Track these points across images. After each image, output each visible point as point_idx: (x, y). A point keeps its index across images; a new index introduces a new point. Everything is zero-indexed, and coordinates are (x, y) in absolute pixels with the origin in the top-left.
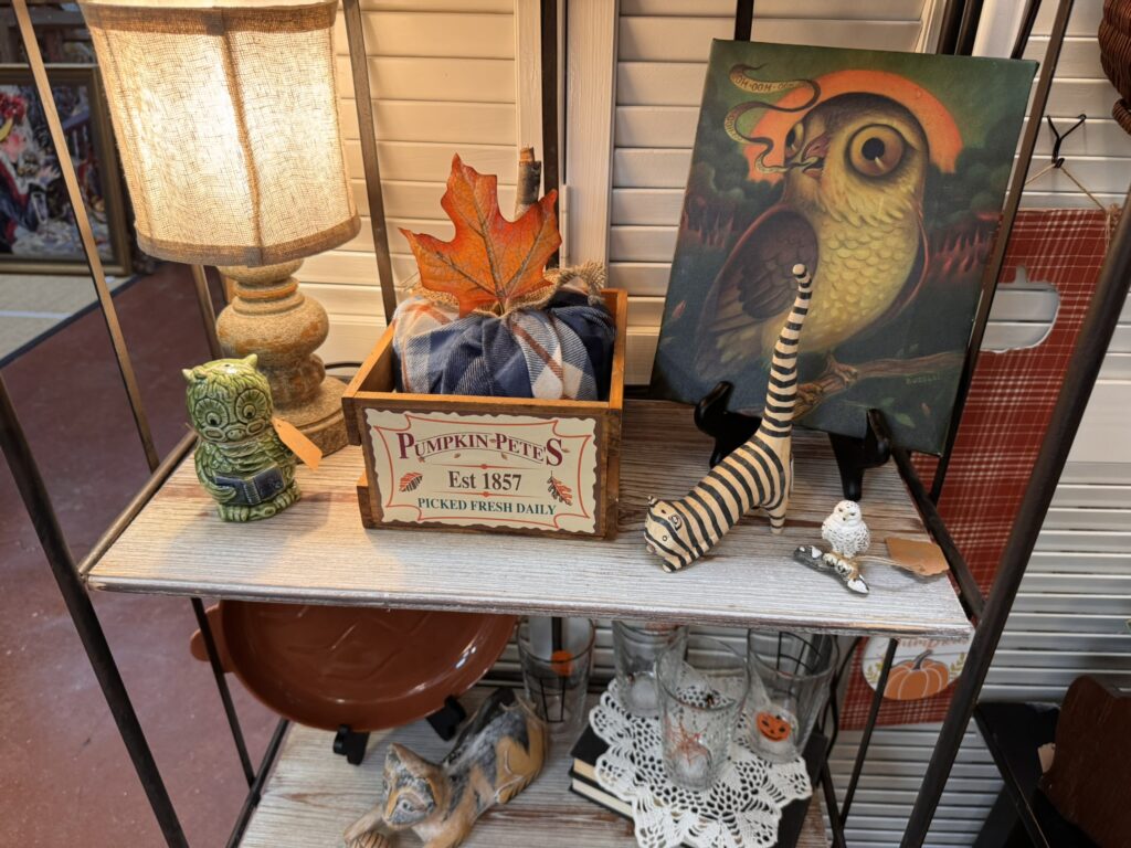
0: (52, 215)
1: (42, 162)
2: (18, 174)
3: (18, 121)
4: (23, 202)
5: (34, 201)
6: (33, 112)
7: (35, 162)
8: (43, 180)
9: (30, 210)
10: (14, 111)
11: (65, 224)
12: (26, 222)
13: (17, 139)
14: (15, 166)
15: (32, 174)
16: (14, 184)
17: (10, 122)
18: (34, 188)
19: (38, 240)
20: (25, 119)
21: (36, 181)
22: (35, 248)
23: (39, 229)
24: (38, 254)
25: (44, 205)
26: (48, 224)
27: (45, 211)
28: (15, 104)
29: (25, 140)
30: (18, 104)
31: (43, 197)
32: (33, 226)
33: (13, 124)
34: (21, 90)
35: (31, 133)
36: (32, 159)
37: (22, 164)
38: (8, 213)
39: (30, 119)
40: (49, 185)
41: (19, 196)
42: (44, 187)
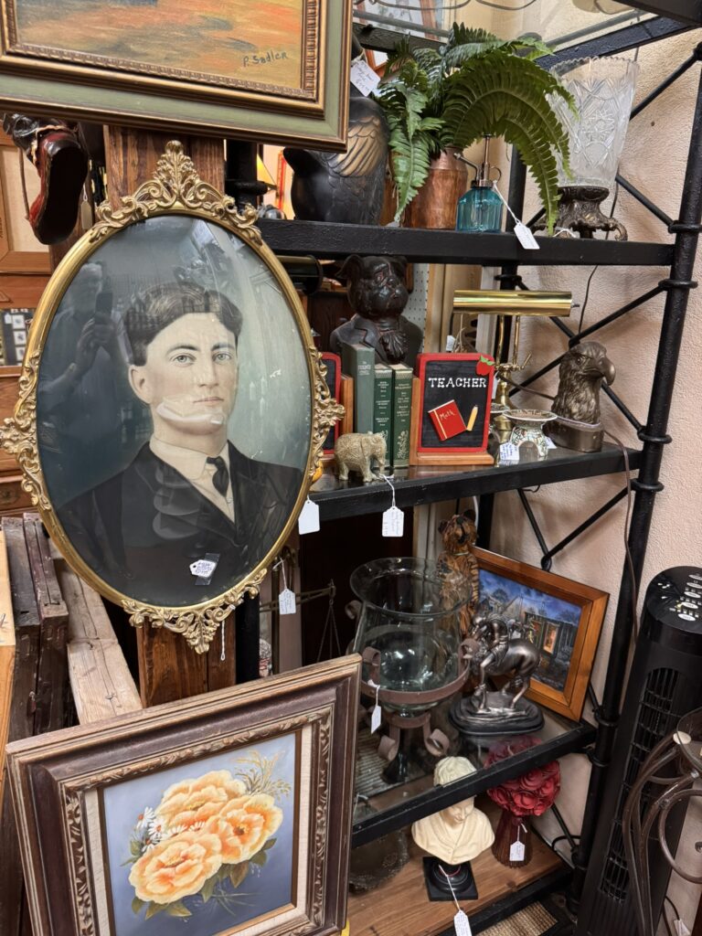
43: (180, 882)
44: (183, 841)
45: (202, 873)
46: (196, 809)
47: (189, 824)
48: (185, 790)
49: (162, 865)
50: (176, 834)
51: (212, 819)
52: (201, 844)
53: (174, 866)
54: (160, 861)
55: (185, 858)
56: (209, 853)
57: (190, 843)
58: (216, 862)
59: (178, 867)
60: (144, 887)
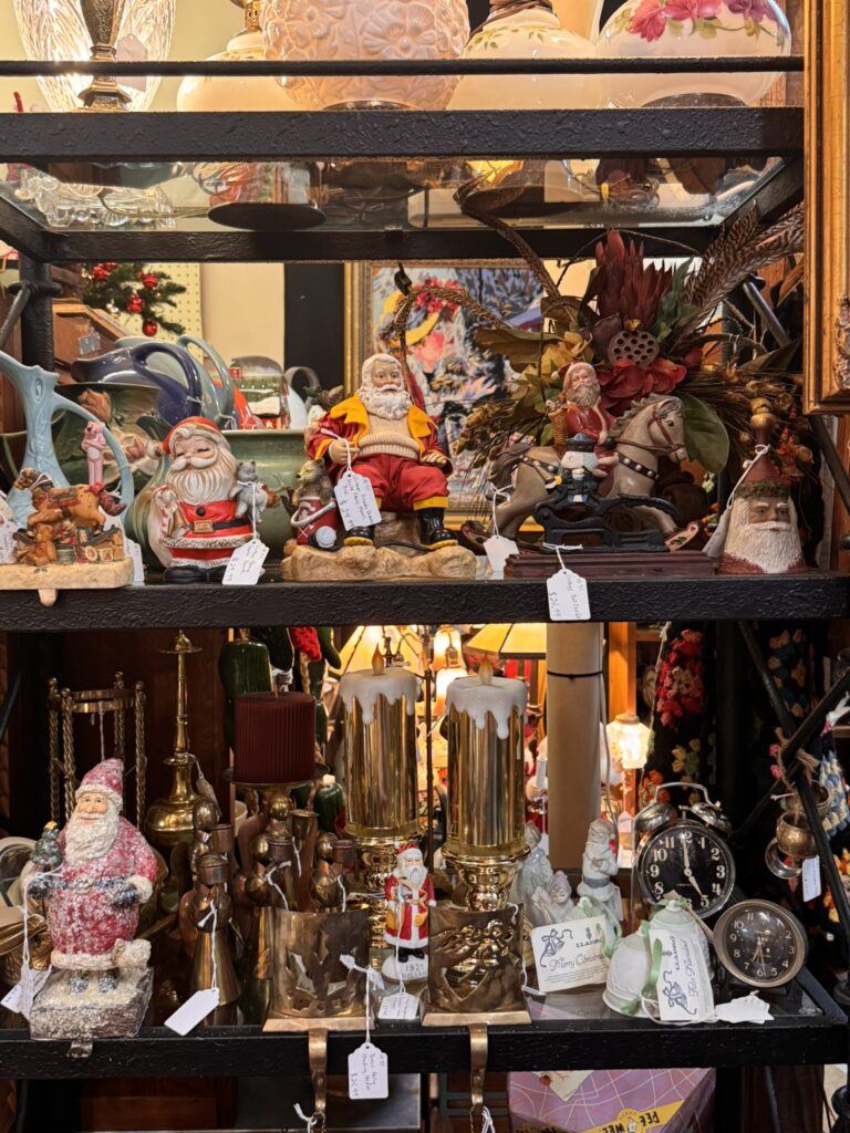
1: (471, 372)
2: (431, 388)
3: (446, 316)
7: (462, 372)
8: (466, 398)
10: (444, 303)
13: (440, 339)
14: (430, 377)
15: (452, 388)
17: (434, 317)
18: (452, 408)
20: (459, 317)
21: (457, 398)
29: (452, 341)
33: (439, 320)
34: (460, 275)
35: (463, 332)
36: (458, 366)
39: (464, 314)
42: (468, 406)
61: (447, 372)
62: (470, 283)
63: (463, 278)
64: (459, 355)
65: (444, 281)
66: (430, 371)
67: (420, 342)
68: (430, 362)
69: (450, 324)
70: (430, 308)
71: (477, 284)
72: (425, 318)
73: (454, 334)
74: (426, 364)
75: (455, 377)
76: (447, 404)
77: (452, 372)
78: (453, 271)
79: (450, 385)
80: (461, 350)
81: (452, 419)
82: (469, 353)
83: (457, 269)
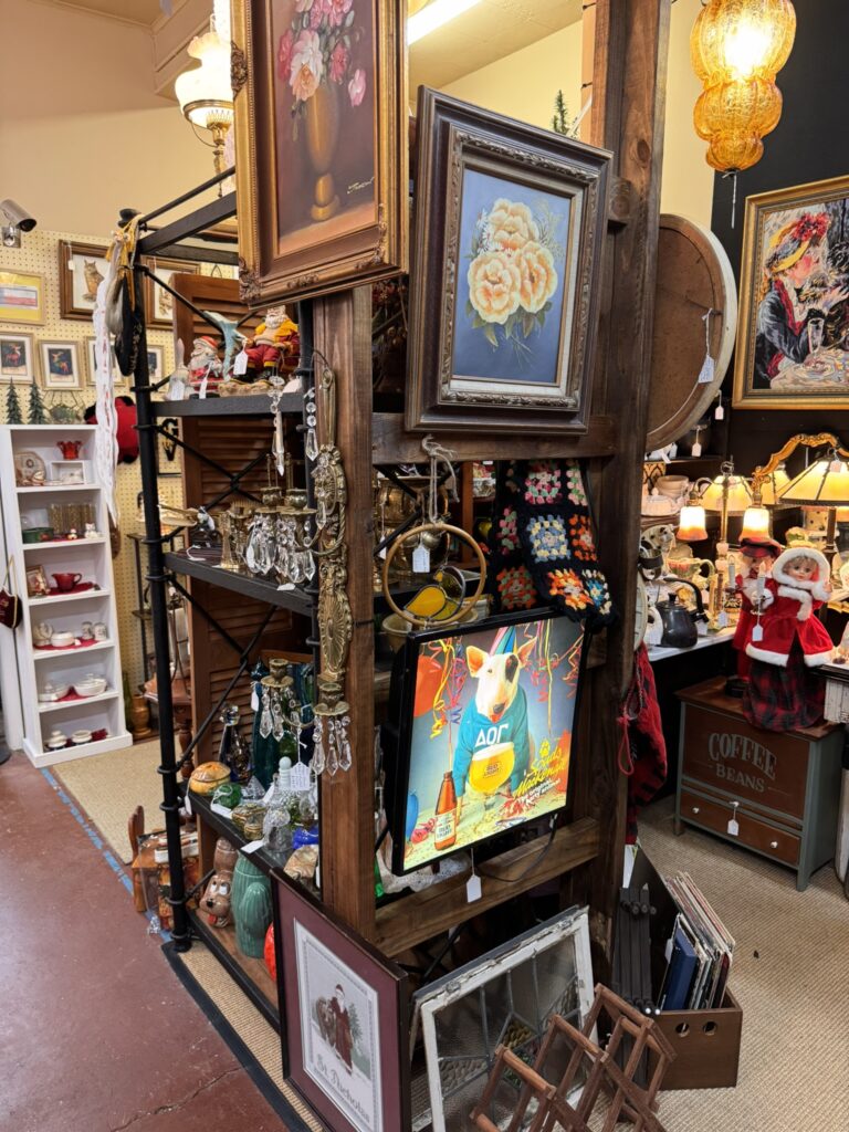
0: (825, 343)
1: (830, 284)
2: (800, 301)
3: (815, 242)
4: (797, 333)
5: (810, 327)
6: (835, 229)
7: (823, 285)
8: (825, 305)
9: (803, 338)
10: (814, 232)
11: (839, 351)
12: (795, 352)
13: (808, 261)
14: (799, 291)
15: (815, 298)
16: (792, 312)
17: (807, 243)
18: (814, 314)
19: (802, 371)
20: (824, 240)
22: (795, 382)
23: (808, 358)
24: (799, 387)
25: (821, 332)
26: (818, 353)
27: (819, 339)
28: (817, 224)
29: (818, 262)
30: (820, 223)
31: (821, 324)
32: (801, 356)
33: (809, 247)
34: (828, 207)
36: (821, 281)
37: (806, 289)
38: (777, 345)
39: (829, 238)
40: (831, 310)
41: (794, 324)
42: (826, 311)
43: (497, 304)
44: (500, 260)
45: (507, 306)
46: (510, 233)
47: (506, 246)
48: (506, 209)
49: (486, 277)
50: (497, 251)
51: (518, 251)
52: (511, 274)
53: (494, 283)
54: (486, 272)
55: (500, 281)
56: (513, 288)
57: (504, 268)
58: (518, 300)
59: (496, 287)
60: (475, 292)
61: (812, 286)
62: (835, 213)
63: (831, 210)
64: (823, 272)
65: (815, 215)
66: (799, 287)
67: (795, 265)
68: (800, 280)
69: (817, 248)
70: (803, 238)
71: (841, 212)
72: (799, 246)
73: (820, 255)
74: (797, 282)
75: (818, 289)
76: (811, 311)
77: (816, 286)
78: (823, 205)
79: (813, 296)
80: (824, 267)
81: (813, 322)
82: (830, 269)
83: (826, 203)
